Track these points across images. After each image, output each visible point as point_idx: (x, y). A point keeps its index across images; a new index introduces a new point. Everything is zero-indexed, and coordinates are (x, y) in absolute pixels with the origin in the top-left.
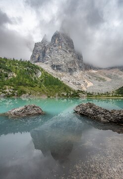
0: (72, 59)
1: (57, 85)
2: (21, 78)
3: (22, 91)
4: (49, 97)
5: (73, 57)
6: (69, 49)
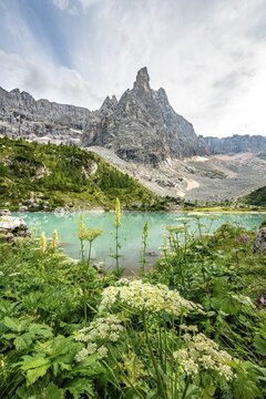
0: (157, 137)
1: (126, 187)
5: (158, 133)
6: (152, 120)
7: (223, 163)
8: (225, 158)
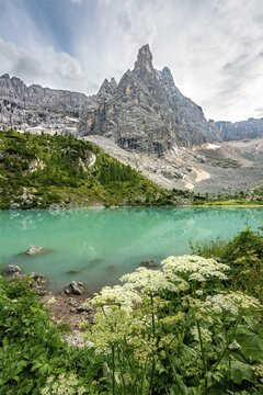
0: (162, 124)
3: (50, 198)
4: (107, 207)
5: (162, 119)
6: (156, 104)
7: (237, 150)
8: (239, 145)
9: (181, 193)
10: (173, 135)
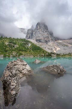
1: (39, 50)
2: (21, 47)
3: (20, 54)
4: (34, 57)
5: (47, 34)
7: (67, 42)
9: (53, 53)
10: (50, 38)
